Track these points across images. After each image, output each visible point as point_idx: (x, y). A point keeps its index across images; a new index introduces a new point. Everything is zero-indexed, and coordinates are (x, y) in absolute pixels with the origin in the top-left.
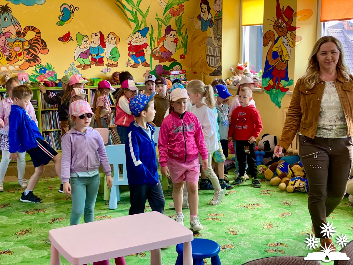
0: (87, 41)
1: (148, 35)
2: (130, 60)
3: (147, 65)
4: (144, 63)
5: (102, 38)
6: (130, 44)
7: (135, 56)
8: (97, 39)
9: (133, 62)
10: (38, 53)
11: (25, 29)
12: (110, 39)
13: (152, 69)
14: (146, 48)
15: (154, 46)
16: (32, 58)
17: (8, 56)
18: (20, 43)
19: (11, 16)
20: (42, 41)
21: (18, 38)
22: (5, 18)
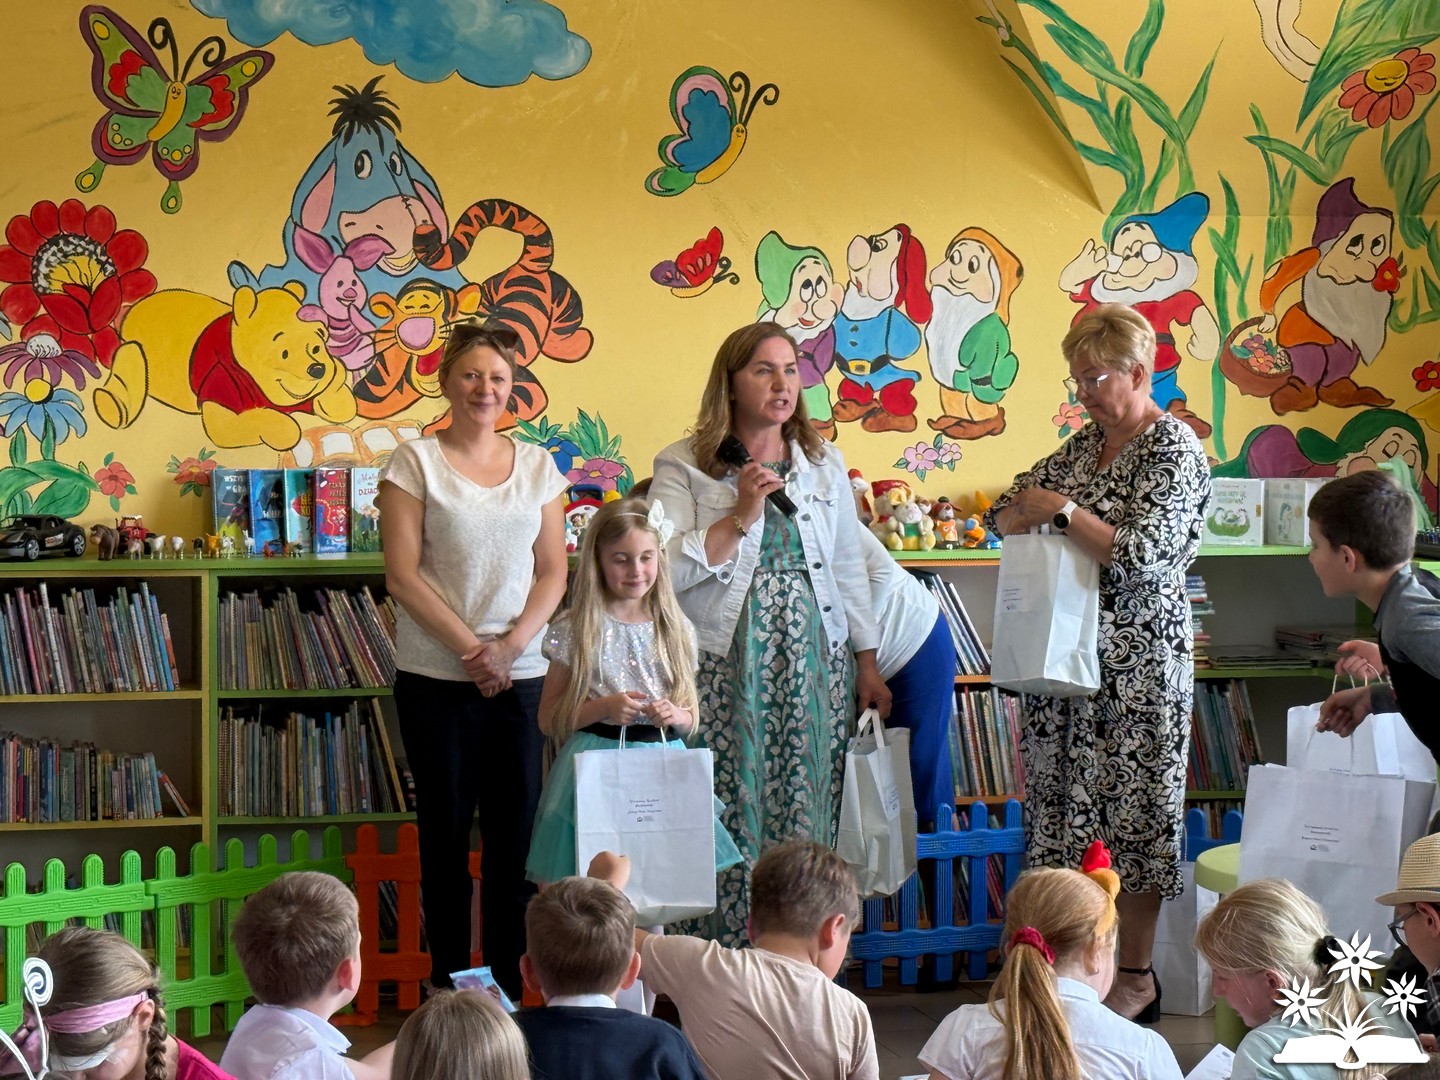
0: (820, 280)
1: (1201, 241)
5: (911, 262)
6: (1085, 297)
8: (882, 274)
10: (531, 358)
11: (465, 220)
12: (961, 273)
13: (1220, 448)
14: (1185, 321)
15: (1242, 308)
17: (363, 373)
18: (435, 300)
19: (390, 146)
20: (560, 284)
21: (422, 272)
22: (360, 158)
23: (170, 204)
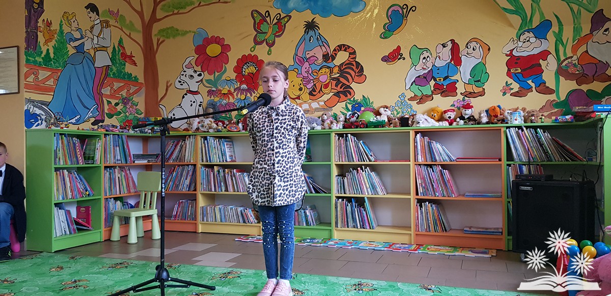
0: (428, 57)
1: (550, 35)
2: (511, 84)
3: (549, 91)
4: (541, 87)
5: (455, 49)
6: (511, 54)
7: (520, 76)
8: (446, 53)
9: (516, 87)
10: (350, 83)
11: (335, 50)
12: (470, 51)
13: (558, 96)
14: (545, 59)
15: (565, 54)
16: (342, 90)
17: (311, 89)
18: (327, 70)
19: (317, 34)
20: (358, 64)
21: (325, 64)
22: (310, 38)
23: (269, 53)
